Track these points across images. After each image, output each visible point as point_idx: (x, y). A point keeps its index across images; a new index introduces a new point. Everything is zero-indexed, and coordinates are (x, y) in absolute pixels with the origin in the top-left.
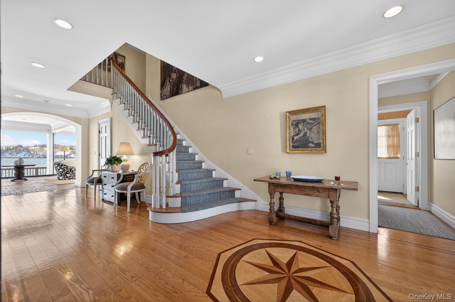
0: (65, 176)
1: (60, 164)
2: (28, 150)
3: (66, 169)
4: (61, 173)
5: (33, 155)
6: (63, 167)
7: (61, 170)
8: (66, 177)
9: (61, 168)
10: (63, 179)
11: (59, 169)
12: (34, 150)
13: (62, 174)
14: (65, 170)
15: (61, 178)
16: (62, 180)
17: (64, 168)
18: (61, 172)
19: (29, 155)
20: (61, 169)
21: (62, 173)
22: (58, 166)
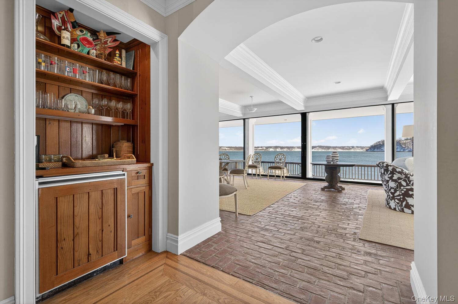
0: (402, 202)
1: (390, 168)
2: (400, 143)
3: (404, 183)
4: (392, 191)
5: (404, 149)
6: (395, 177)
7: (392, 184)
8: (404, 203)
9: (391, 178)
10: (397, 209)
11: (388, 181)
12: (405, 144)
13: (395, 195)
14: (401, 185)
15: (393, 204)
16: (395, 209)
17: (399, 179)
18: (391, 188)
19: (401, 149)
20: (393, 180)
21: (396, 191)
22: (384, 173)
